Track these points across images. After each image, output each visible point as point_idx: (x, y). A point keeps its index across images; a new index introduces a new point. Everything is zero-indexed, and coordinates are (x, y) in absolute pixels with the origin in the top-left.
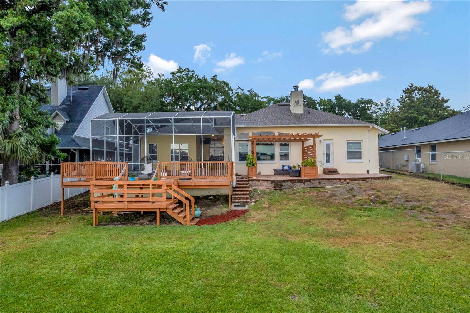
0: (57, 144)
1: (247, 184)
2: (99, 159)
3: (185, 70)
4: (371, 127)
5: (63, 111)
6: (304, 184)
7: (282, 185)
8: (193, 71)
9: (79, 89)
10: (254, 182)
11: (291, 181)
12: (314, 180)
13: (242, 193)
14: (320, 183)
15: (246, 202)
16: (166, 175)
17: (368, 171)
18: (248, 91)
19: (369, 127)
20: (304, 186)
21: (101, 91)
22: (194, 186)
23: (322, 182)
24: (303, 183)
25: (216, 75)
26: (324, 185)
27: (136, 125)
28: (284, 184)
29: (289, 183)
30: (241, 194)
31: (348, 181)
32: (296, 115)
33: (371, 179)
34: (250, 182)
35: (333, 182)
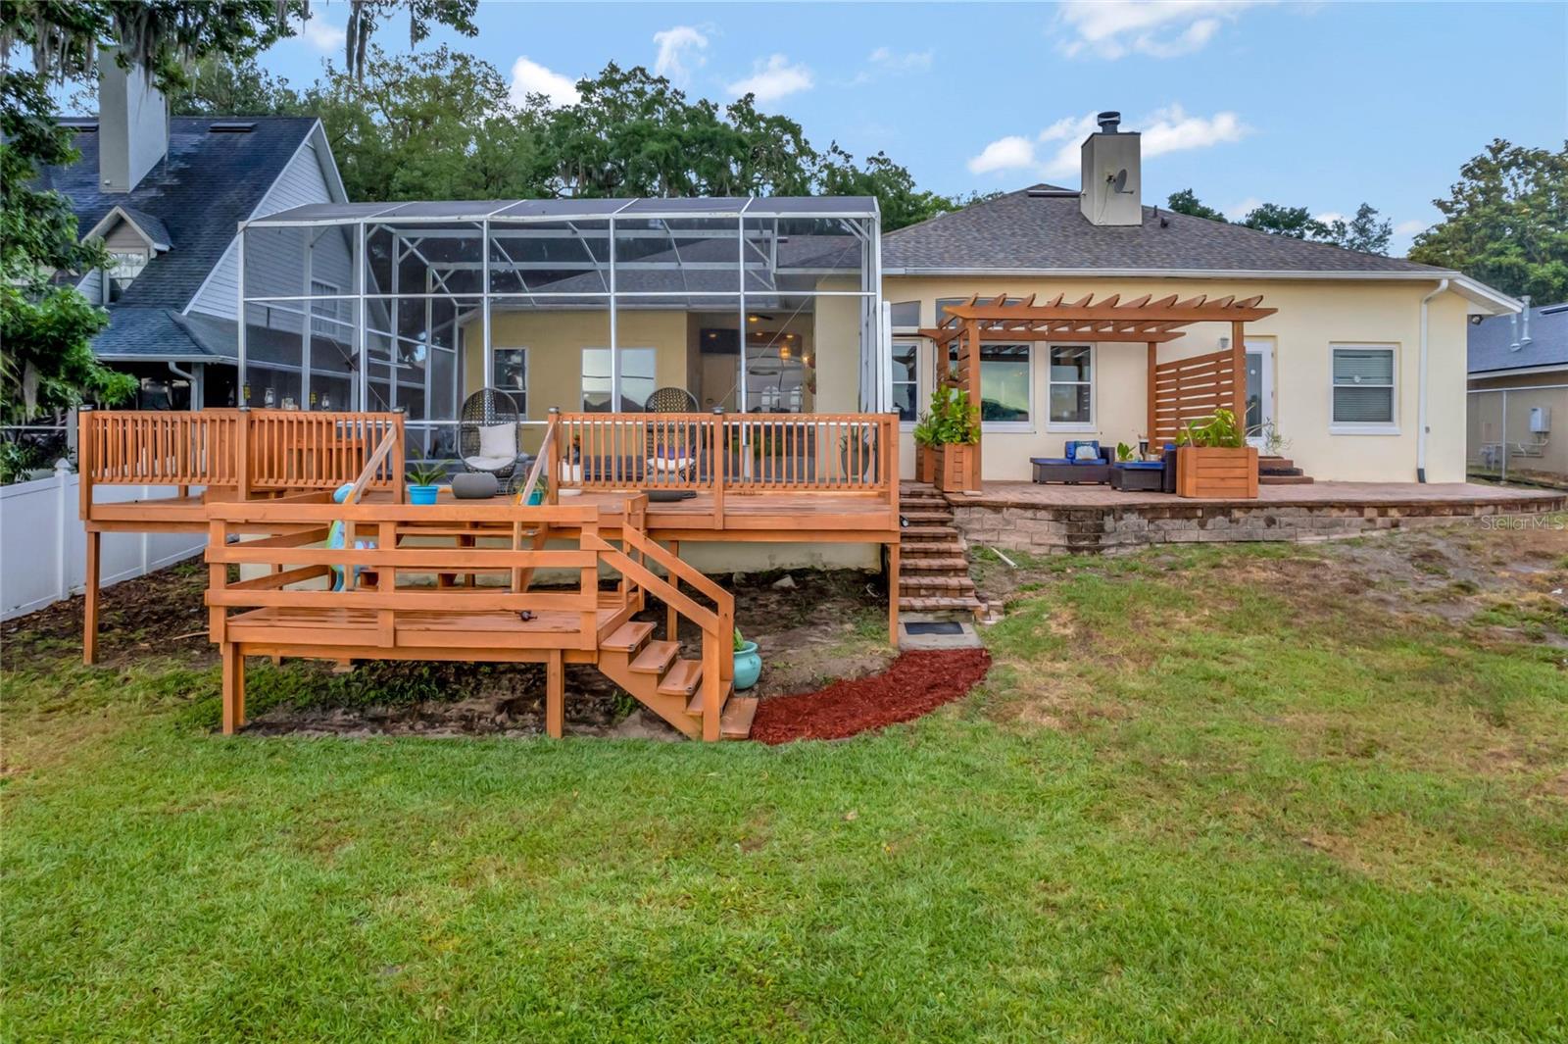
0: (90, 332)
1: (943, 523)
2: (269, 399)
3: (634, 73)
4: (1445, 284)
5: (147, 210)
6: (1202, 526)
7: (1100, 529)
8: (661, 80)
9: (215, 130)
10: (976, 513)
11: (1141, 510)
12: (1247, 507)
13: (936, 563)
14: (1271, 522)
15: (965, 610)
16: (578, 475)
17: (1421, 475)
18: (871, 160)
19: (1435, 283)
20: (1203, 536)
21: (306, 141)
22: (725, 531)
23: (1284, 516)
24: (1195, 522)
25: (751, 95)
26: (1288, 530)
27: (445, 266)
28: (1109, 522)
29: (1132, 519)
30: (930, 571)
31: (1394, 513)
32: (1111, 233)
33: (1491, 508)
34: (960, 515)
35: (1327, 520)
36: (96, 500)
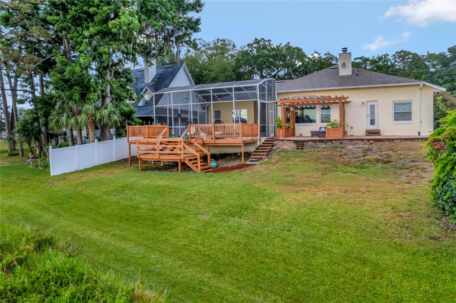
0: (134, 113)
1: (271, 144)
3: (261, 40)
4: (422, 85)
5: (152, 87)
6: (326, 144)
7: (303, 145)
8: (269, 40)
9: (165, 68)
10: (278, 142)
11: (312, 141)
12: (336, 140)
13: (262, 150)
14: (341, 143)
15: (261, 158)
16: (206, 135)
17: (419, 133)
19: (419, 85)
20: (326, 146)
21: (182, 68)
22: (215, 143)
23: (344, 142)
24: (324, 143)
25: (289, 43)
26: (345, 145)
28: (305, 143)
29: (310, 143)
30: (260, 152)
31: (371, 141)
32: (343, 77)
33: (400, 140)
34: (275, 142)
35: (354, 143)
36: (129, 140)
